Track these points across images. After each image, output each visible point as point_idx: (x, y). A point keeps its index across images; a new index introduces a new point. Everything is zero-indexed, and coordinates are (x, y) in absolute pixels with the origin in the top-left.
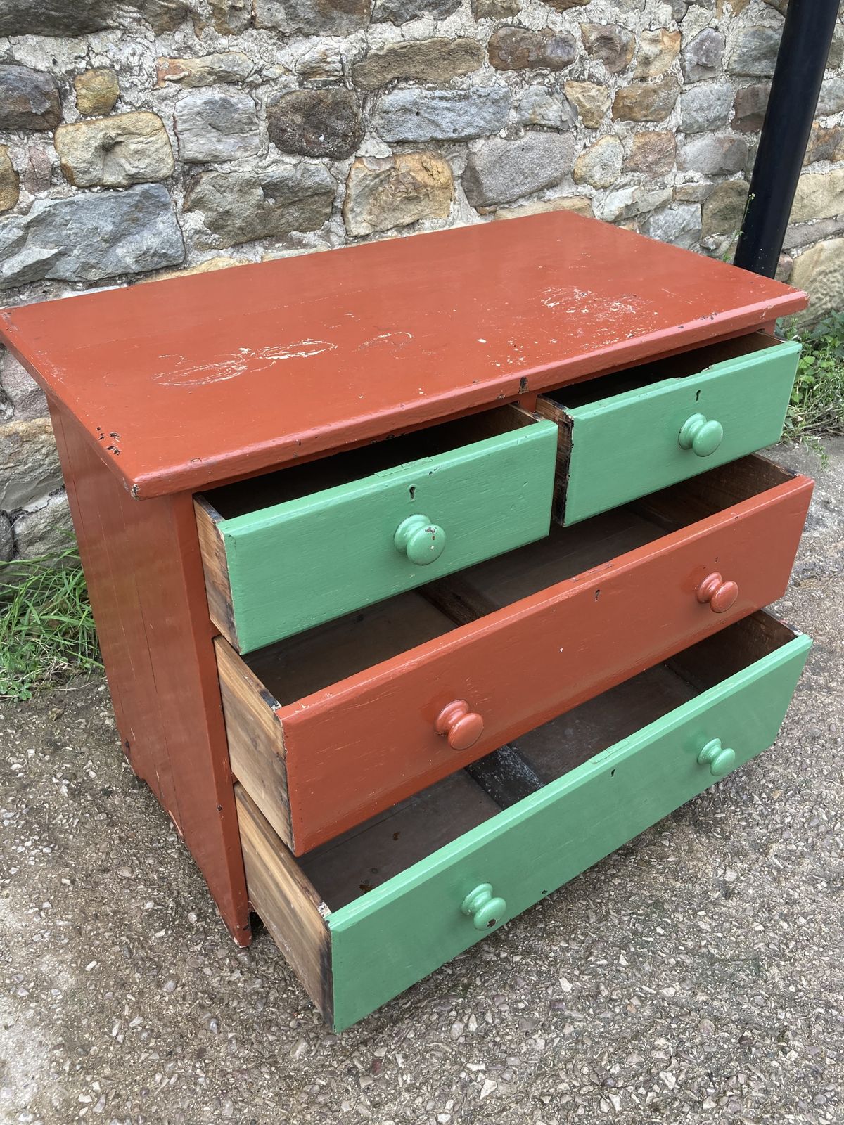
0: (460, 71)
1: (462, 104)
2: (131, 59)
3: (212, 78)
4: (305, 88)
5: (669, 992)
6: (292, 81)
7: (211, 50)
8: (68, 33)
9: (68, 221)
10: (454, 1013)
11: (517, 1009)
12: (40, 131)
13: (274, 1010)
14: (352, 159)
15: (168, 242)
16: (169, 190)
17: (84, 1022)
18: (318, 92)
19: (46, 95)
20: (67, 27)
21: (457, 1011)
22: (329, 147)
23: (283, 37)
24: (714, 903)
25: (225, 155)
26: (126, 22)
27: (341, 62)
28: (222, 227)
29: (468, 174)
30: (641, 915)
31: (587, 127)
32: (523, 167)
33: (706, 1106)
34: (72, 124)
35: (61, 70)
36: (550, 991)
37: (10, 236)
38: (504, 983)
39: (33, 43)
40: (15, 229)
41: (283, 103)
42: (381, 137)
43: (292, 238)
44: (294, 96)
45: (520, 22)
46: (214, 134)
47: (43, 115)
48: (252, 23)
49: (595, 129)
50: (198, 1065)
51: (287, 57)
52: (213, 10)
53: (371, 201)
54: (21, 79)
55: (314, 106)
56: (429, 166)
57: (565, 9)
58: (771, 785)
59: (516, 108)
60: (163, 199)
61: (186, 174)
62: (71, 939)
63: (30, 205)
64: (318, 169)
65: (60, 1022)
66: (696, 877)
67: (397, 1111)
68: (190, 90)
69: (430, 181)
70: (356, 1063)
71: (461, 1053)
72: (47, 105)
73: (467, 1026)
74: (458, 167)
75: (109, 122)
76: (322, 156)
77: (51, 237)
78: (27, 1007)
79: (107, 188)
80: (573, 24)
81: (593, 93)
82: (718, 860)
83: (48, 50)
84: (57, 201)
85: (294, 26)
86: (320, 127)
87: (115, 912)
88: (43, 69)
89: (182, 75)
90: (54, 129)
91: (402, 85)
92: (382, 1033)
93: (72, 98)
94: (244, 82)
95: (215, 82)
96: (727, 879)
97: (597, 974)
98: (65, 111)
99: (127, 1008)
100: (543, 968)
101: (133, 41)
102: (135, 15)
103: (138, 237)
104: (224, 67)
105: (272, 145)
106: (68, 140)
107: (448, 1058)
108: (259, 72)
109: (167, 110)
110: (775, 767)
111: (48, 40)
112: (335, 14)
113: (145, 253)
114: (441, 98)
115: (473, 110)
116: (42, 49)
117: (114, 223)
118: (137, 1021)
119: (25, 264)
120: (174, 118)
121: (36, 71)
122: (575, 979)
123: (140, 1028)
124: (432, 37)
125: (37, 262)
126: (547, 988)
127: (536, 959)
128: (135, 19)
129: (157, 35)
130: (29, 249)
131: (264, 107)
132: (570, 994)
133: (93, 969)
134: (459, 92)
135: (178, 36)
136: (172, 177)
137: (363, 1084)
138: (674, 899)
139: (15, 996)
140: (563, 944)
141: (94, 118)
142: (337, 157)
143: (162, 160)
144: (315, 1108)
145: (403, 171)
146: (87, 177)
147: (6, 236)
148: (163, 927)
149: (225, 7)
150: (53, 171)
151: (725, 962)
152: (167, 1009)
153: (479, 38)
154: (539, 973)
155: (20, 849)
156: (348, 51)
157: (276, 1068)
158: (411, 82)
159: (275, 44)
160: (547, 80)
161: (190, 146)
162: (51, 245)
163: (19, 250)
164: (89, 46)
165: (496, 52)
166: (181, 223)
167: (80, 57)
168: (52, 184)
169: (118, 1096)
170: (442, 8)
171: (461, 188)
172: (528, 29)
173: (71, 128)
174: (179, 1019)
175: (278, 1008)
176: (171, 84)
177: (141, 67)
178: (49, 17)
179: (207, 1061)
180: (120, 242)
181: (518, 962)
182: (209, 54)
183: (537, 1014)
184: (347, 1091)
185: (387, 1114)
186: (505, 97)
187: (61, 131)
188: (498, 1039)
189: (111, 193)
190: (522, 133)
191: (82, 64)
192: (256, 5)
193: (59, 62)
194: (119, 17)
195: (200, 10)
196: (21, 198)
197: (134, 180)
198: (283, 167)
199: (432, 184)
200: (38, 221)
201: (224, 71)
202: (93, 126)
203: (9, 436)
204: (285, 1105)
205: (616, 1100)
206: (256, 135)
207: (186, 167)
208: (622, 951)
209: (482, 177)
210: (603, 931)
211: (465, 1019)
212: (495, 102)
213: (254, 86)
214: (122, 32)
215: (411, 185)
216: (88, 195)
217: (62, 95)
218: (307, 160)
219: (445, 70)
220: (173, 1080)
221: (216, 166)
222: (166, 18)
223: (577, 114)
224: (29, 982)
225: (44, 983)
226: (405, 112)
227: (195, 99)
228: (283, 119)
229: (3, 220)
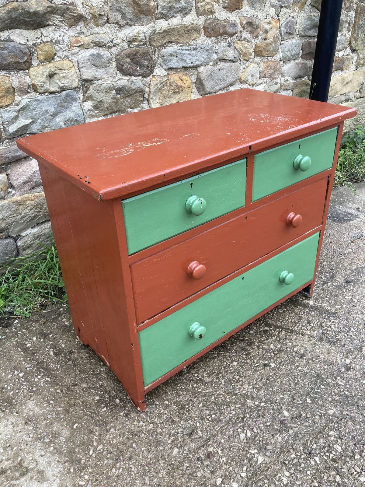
0: (193, 38)
1: (195, 52)
2: (59, 38)
3: (93, 45)
4: (131, 48)
5: (331, 412)
6: (125, 45)
7: (92, 33)
8: (32, 28)
9: (36, 108)
10: (239, 430)
11: (267, 425)
12: (23, 70)
13: (160, 436)
14: (151, 77)
15: (77, 115)
16: (77, 93)
17: (77, 450)
18: (136, 49)
19: (25, 54)
20: (32, 25)
21: (241, 429)
22: (142, 72)
23: (121, 26)
24: (343, 373)
25: (99, 77)
26: (57, 22)
27: (145, 36)
28: (99, 107)
29: (198, 81)
30: (313, 381)
31: (244, 60)
32: (220, 77)
33: (356, 457)
34: (36, 66)
35: (30, 43)
36: (280, 416)
37: (12, 115)
38: (259, 415)
39: (18, 32)
40: (14, 112)
41: (122, 54)
42: (162, 67)
43: (128, 112)
44: (126, 51)
45: (216, 17)
46: (94, 68)
47: (24, 63)
48: (108, 21)
49: (248, 61)
50: (130, 463)
51: (122, 35)
52: (92, 16)
53: (159, 94)
54: (15, 48)
55: (135, 55)
56: (182, 78)
57: (233, 11)
58: (357, 323)
59: (216, 53)
60: (74, 97)
61: (83, 86)
62: (65, 415)
63: (20, 102)
64: (137, 82)
65: (65, 451)
66: (333, 363)
67: (222, 474)
68: (84, 50)
69: (183, 85)
70: (201, 455)
71: (246, 447)
72: (26, 58)
73: (246, 435)
74: (194, 79)
75: (51, 65)
76: (139, 76)
77: (28, 115)
78: (50, 447)
79: (51, 93)
80: (236, 17)
81: (246, 45)
82: (341, 355)
83: (25, 35)
84: (31, 99)
85: (125, 22)
86: (137, 63)
87: (83, 402)
88: (23, 43)
89: (80, 44)
90: (28, 68)
91: (170, 45)
92: (209, 441)
93: (35, 55)
94: (106, 46)
95: (94, 46)
96: (347, 363)
97: (299, 408)
98: (33, 61)
99: (95, 442)
100: (275, 407)
101: (60, 30)
102: (60, 19)
103: (65, 113)
104: (97, 40)
105: (118, 72)
106: (34, 73)
107: (241, 449)
108: (111, 41)
109: (75, 59)
110: (358, 316)
111: (24, 31)
112: (141, 16)
113: (68, 120)
114: (186, 50)
115: (199, 54)
116: (22, 35)
117: (54, 108)
118: (100, 447)
119: (19, 127)
120: (78, 62)
121: (21, 44)
122: (289, 410)
123: (102, 450)
124: (181, 24)
125: (24, 126)
126: (278, 415)
127: (271, 404)
128: (60, 21)
129: (69, 28)
130: (20, 120)
131: (114, 56)
132: (288, 417)
133: (77, 427)
134: (193, 47)
135: (78, 28)
136: (78, 87)
137: (205, 464)
138: (325, 373)
139: (43, 442)
140: (282, 396)
141: (45, 63)
142: (144, 76)
143: (74, 80)
144: (186, 476)
145: (172, 81)
146: (43, 88)
147: (10, 115)
148: (105, 407)
149: (97, 15)
150: (29, 87)
151: (353, 397)
152: (113, 441)
153: (200, 24)
154: (273, 409)
155: (36, 380)
156: (147, 31)
157: (166, 461)
158: (173, 44)
159: (117, 30)
160: (227, 41)
161: (85, 74)
162: (29, 119)
163: (16, 121)
164: (42, 33)
165: (207, 30)
166: (82, 107)
167: (38, 38)
168: (28, 92)
169: (96, 480)
170: (184, 12)
171: (195, 87)
172: (219, 20)
173: (35, 68)
174: (119, 444)
175: (162, 435)
176: (76, 48)
177: (63, 41)
178: (25, 21)
179: (134, 461)
180: (57, 116)
181: (263, 406)
182: (91, 35)
183: (276, 427)
184: (198, 467)
185: (218, 475)
186: (211, 49)
187: (31, 69)
188: (261, 439)
189: (53, 95)
190: (219, 63)
191: (39, 41)
192: (109, 14)
193: (30, 40)
194: (53, 20)
195: (86, 16)
196: (16, 99)
197: (62, 89)
198: (123, 81)
199: (184, 86)
200: (23, 108)
201: (97, 41)
202: (45, 67)
203: (14, 202)
204: (173, 477)
205: (317, 459)
206: (111, 68)
207: (83, 83)
208: (308, 397)
209: (204, 82)
210: (298, 389)
211: (245, 431)
212: (207, 50)
213: (110, 47)
214: (55, 27)
215: (175, 87)
216: (43, 96)
217: (32, 54)
218: (133, 77)
219: (187, 38)
220: (121, 471)
221: (96, 82)
222: (73, 20)
223: (240, 54)
224: (49, 435)
225: (55, 435)
226: (172, 56)
227: (87, 54)
228: (122, 61)
229: (8, 108)
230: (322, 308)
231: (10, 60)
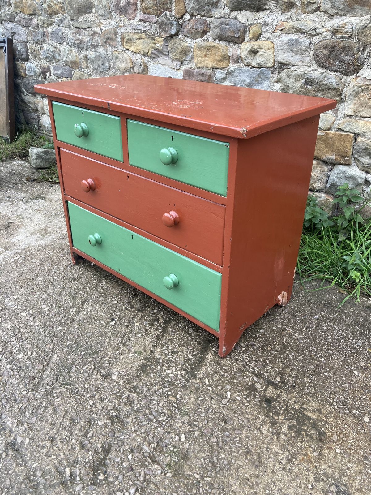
2: (270, 21)
3: (293, 30)
4: (332, 39)
6: (328, 35)
7: (298, 19)
8: (254, 10)
9: (238, 75)
12: (238, 43)
14: (354, 77)
16: (272, 73)
17: (52, 247)
18: (338, 41)
19: (240, 31)
20: (254, 8)
22: (340, 68)
23: (330, 16)
25: (293, 63)
26: (271, 7)
27: (352, 28)
34: (246, 42)
35: (248, 23)
37: (223, 76)
40: (225, 74)
41: (321, 44)
44: (326, 41)
46: (291, 53)
47: (238, 38)
48: (318, 9)
51: (329, 25)
52: (301, 3)
53: (357, 99)
54: (235, 25)
55: (334, 47)
60: (268, 75)
61: (280, 68)
63: (230, 68)
64: (332, 78)
68: (285, 34)
72: (240, 34)
75: (256, 43)
76: (337, 71)
77: (232, 80)
79: (252, 67)
82: (123, 373)
84: (237, 68)
85: (334, 11)
86: (336, 58)
88: (243, 22)
89: (283, 28)
90: (241, 43)
93: (248, 33)
94: (307, 33)
95: (295, 32)
98: (245, 37)
101: (273, 14)
102: (275, 5)
104: (299, 26)
105: (314, 62)
106: (243, 47)
108: (315, 29)
112: (356, 6)
116: (246, 15)
117: (250, 80)
120: (278, 44)
121: (240, 22)
128: (275, 6)
129: (282, 13)
130: (227, 81)
131: (313, 45)
135: (290, 13)
136: (273, 67)
141: (252, 41)
142: (345, 74)
143: (269, 60)
146: (247, 61)
147: (221, 76)
149: (305, 2)
150: (239, 58)
156: (358, 24)
159: (326, 19)
161: (280, 56)
163: (224, 82)
166: (272, 86)
167: (256, 19)
168: (238, 62)
173: (245, 44)
176: (279, 31)
177: (272, 24)
178: (247, 4)
182: (296, 21)
187: (243, 44)
189: (253, 69)
191: (255, 22)
193: (249, 20)
194: (270, 5)
195: (297, 3)
196: (229, 65)
198: (317, 73)
201: (299, 28)
202: (251, 44)
206: (308, 56)
207: (280, 65)
213: (312, 36)
214: (270, 11)
216: (247, 68)
217: (245, 32)
218: (329, 72)
221: (291, 67)
222: (285, 6)
227: (286, 38)
228: (318, 51)
229: (222, 71)
230: (202, 366)
231: (228, 34)
